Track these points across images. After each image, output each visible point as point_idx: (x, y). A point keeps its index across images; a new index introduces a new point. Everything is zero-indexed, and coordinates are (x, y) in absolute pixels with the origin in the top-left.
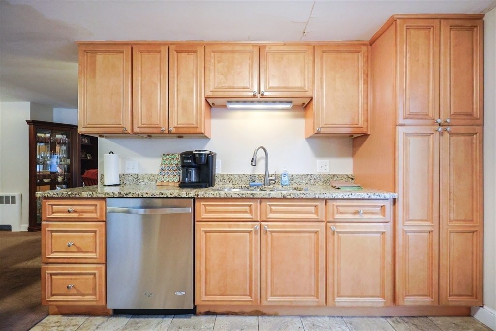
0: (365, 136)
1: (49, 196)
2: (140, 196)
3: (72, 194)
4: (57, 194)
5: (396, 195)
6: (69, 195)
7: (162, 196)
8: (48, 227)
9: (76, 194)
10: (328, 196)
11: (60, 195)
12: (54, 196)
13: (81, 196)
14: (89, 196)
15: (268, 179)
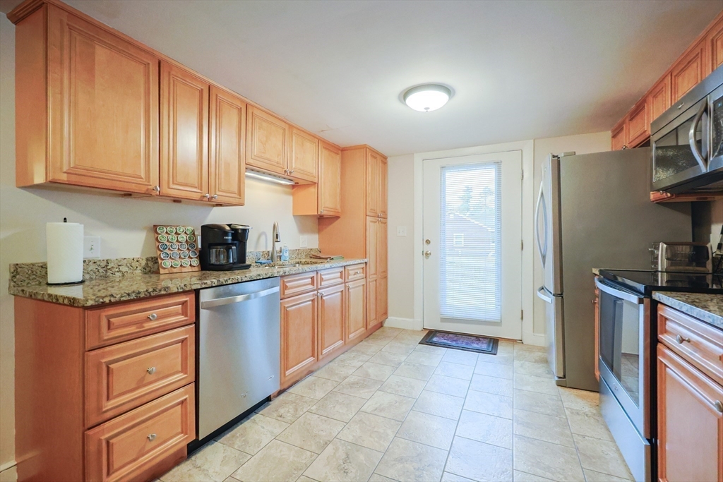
0: (337, 218)
1: (113, 300)
2: (240, 281)
3: (154, 290)
4: (129, 295)
5: (366, 260)
6: (150, 293)
7: (258, 278)
8: (103, 357)
9: (160, 291)
10: (345, 264)
11: (133, 296)
12: (122, 299)
13: (169, 292)
14: (180, 290)
15: (275, 255)
